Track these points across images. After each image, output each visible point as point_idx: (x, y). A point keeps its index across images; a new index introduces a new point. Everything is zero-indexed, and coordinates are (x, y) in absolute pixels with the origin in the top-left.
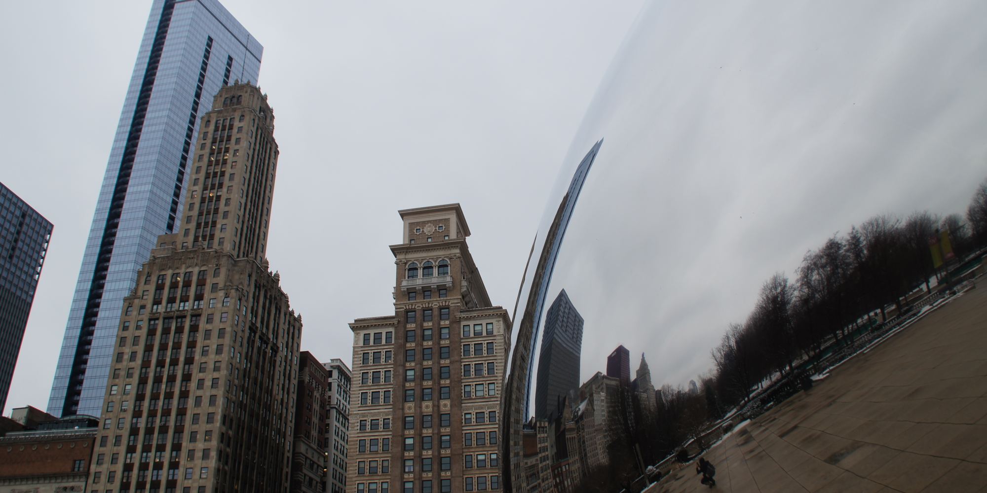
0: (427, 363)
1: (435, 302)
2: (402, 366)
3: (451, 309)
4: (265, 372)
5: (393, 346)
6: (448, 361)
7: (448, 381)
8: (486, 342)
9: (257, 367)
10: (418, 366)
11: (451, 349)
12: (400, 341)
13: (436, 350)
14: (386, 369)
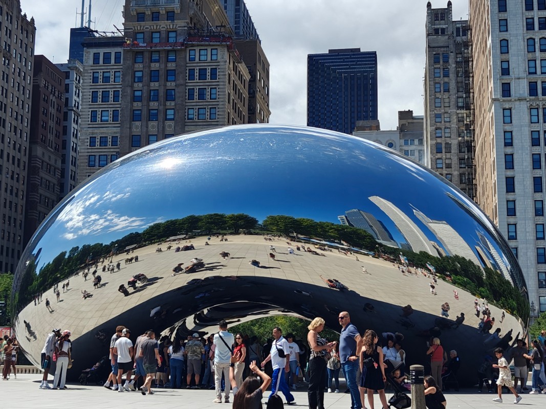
0: (154, 85)
1: (164, 25)
2: (130, 86)
3: (178, 32)
5: (121, 67)
6: (173, 84)
7: (173, 103)
8: (210, 68)
10: (145, 88)
11: (177, 72)
12: (128, 62)
13: (162, 73)
14: (114, 89)
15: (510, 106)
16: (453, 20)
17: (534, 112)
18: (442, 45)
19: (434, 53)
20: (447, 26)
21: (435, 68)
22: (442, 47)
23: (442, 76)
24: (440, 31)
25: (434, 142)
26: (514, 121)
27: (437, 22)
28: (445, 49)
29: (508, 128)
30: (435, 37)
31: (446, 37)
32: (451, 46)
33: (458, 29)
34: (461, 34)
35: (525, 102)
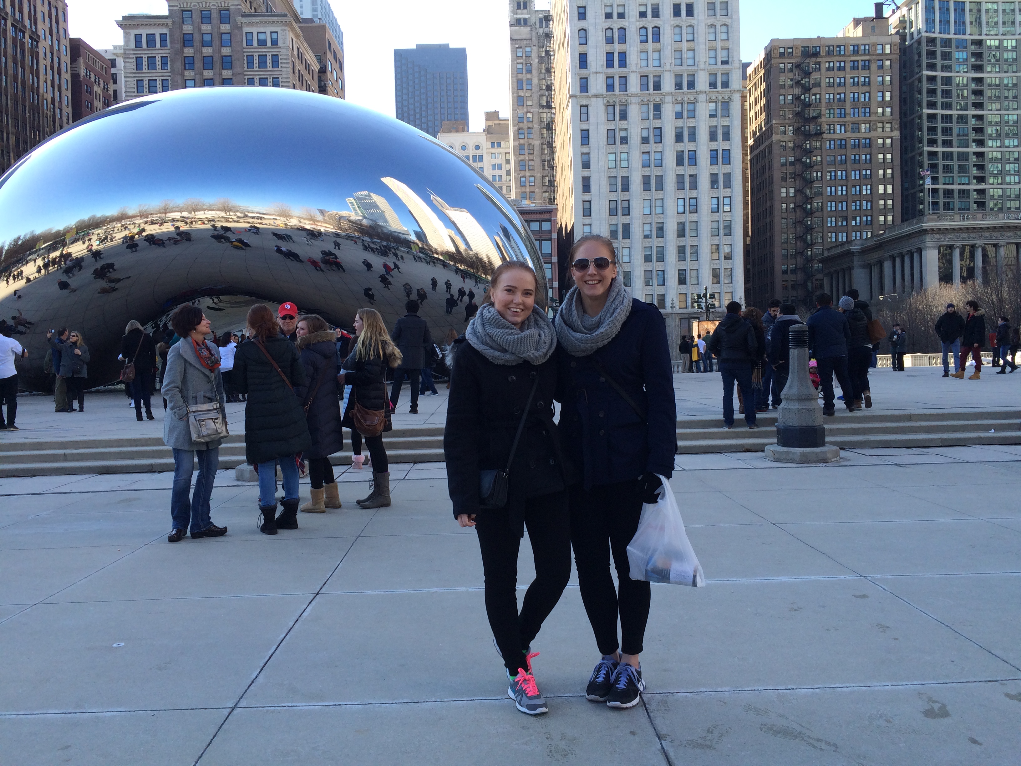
0: (208, 74)
2: (180, 75)
3: (232, 12)
4: (26, 68)
5: (168, 51)
6: (230, 73)
8: (270, 54)
9: (15, 61)
10: (198, 76)
11: (233, 58)
12: (176, 46)
13: (217, 59)
14: (163, 78)
15: (587, 103)
16: (536, 9)
17: (611, 109)
18: (524, 37)
19: (517, 46)
20: (529, 16)
21: (518, 63)
22: (525, 39)
23: (524, 72)
24: (522, 22)
25: (517, 143)
26: (590, 119)
27: (519, 11)
28: (528, 42)
29: (585, 127)
30: (518, 28)
31: (528, 29)
32: (534, 39)
33: (540, 20)
34: (544, 25)
35: (602, 99)
